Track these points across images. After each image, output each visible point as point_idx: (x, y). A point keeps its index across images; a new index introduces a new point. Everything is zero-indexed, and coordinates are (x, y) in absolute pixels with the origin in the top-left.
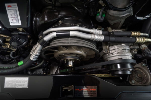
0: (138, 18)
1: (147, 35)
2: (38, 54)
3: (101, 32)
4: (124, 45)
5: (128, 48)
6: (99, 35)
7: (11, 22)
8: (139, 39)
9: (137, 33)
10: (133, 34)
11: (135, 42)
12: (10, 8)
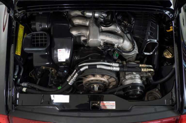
0: (145, 53)
1: (151, 66)
2: (74, 80)
3: (117, 65)
4: (135, 73)
5: (138, 76)
6: (116, 67)
7: (59, 60)
8: (143, 69)
9: (143, 65)
10: (140, 66)
11: (141, 71)
12: (60, 51)
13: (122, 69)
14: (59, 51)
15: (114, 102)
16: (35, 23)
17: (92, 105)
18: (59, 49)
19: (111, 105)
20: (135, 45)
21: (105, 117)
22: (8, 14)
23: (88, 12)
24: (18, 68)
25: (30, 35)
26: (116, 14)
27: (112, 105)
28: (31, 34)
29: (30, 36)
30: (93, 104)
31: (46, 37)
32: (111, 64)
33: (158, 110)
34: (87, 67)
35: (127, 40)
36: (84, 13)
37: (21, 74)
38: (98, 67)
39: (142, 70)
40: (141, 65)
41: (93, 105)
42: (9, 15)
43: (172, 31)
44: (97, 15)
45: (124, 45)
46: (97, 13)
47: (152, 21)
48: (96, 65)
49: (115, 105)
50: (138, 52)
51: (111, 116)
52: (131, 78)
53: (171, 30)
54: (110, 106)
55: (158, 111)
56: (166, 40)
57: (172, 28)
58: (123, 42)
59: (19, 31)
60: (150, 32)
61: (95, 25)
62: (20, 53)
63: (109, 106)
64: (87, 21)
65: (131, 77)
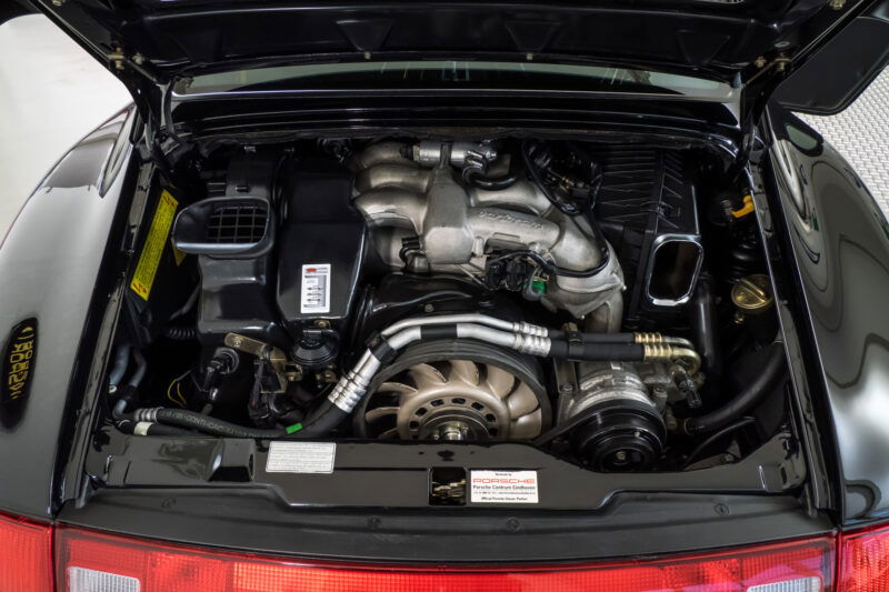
0: (657, 302)
1: (685, 341)
3: (543, 332)
4: (619, 368)
5: (633, 380)
6: (539, 338)
7: (306, 306)
8: (652, 350)
9: (650, 337)
10: (639, 339)
11: (641, 357)
12: (312, 274)
13: (562, 347)
14: (309, 270)
15: (533, 475)
16: (224, 187)
17: (434, 492)
18: (306, 264)
19: (519, 485)
20: (607, 249)
21: (493, 532)
22: (132, 146)
23: (425, 148)
24: (123, 363)
25: (203, 206)
26: (532, 150)
27: (522, 487)
28: (209, 203)
29: (202, 210)
30: (438, 486)
31: (264, 220)
32: (517, 327)
33: (732, 511)
34: (417, 334)
35: (574, 233)
36: (409, 150)
37: (135, 383)
38: (462, 331)
39: (648, 352)
40: (643, 337)
41: (436, 492)
42: (134, 150)
43: (752, 215)
44: (458, 155)
45: (566, 250)
46: (461, 145)
47: (667, 171)
48: (454, 325)
49: (535, 485)
50: (626, 284)
51: (518, 529)
52: (604, 386)
53: (748, 208)
54: (512, 490)
55: (731, 513)
56: (741, 257)
57: (752, 201)
58: (560, 238)
59: (158, 210)
60: (663, 207)
61: (450, 181)
62: (148, 290)
63: (508, 491)
64: (421, 176)
65: (605, 381)
